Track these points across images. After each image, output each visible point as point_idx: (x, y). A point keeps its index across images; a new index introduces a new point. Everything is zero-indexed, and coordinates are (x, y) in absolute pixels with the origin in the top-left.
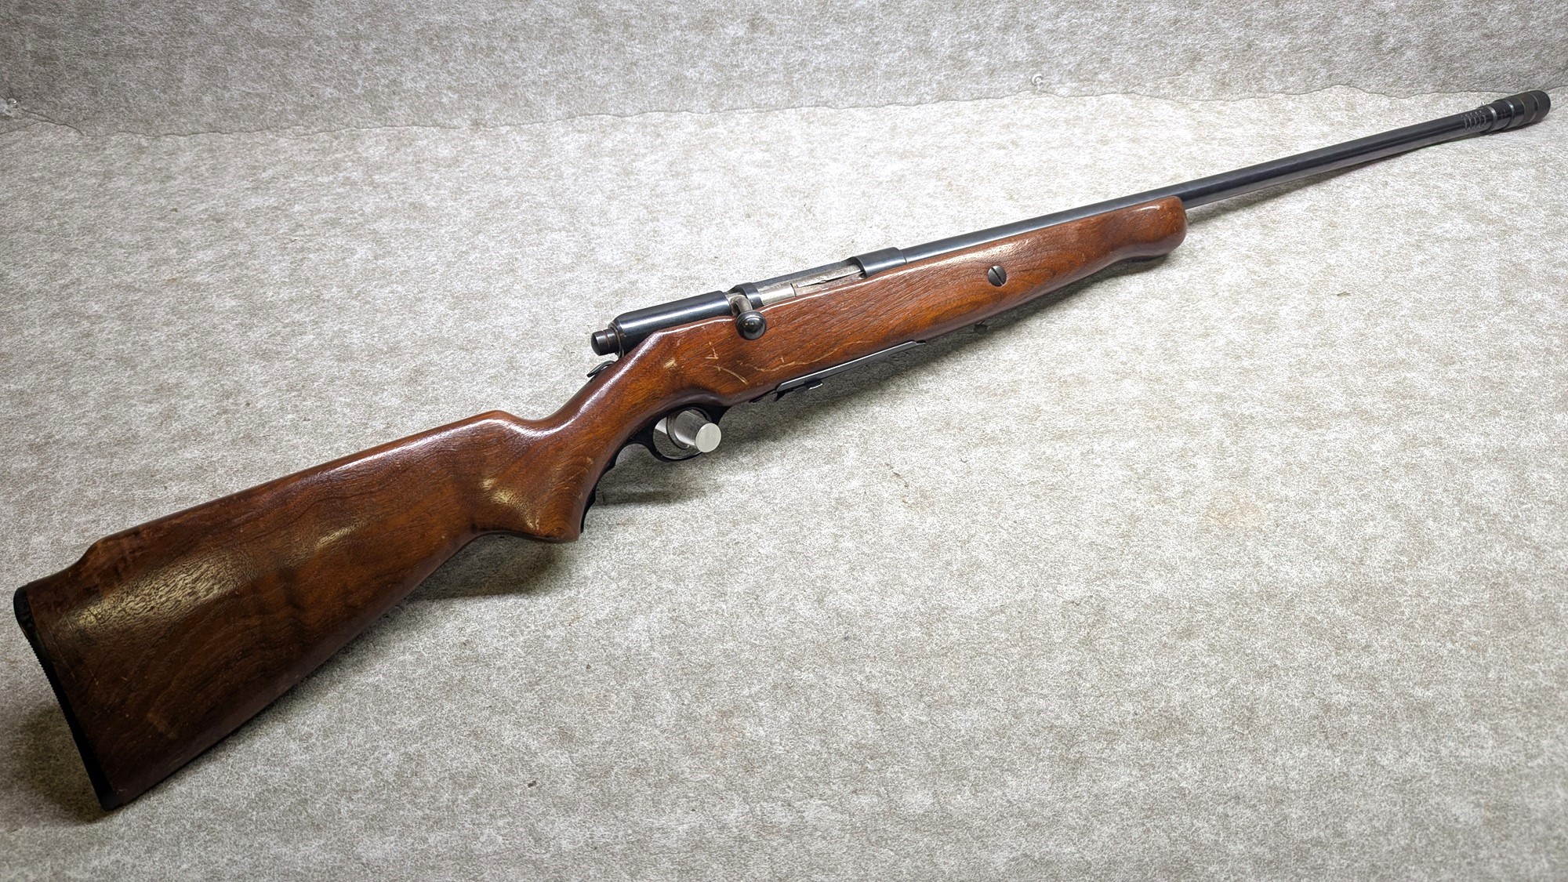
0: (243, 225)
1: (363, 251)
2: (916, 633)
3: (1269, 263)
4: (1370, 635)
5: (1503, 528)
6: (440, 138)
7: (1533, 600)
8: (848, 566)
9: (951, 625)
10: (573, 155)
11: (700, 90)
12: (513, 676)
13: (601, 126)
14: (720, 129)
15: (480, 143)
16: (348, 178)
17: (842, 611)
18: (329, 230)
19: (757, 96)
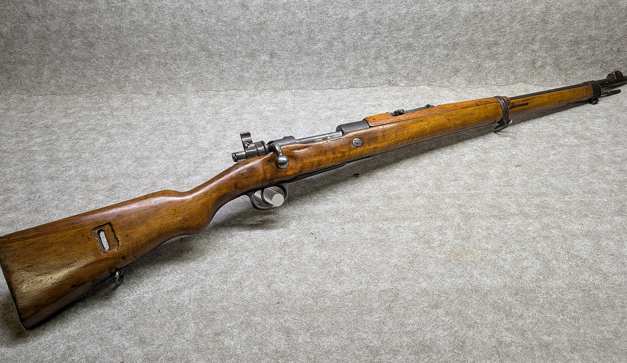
0: (57, 129)
1: (102, 140)
2: (310, 301)
3: (486, 153)
4: (523, 310)
5: (588, 265)
6: (143, 99)
7: (602, 298)
8: (284, 271)
9: (327, 299)
10: (196, 106)
11: (250, 81)
12: (125, 314)
13: (209, 95)
14: (258, 97)
15: (159, 101)
16: (103, 113)
17: (278, 291)
18: (91, 132)
19: (274, 84)
